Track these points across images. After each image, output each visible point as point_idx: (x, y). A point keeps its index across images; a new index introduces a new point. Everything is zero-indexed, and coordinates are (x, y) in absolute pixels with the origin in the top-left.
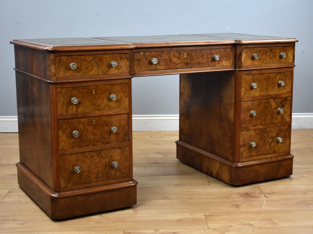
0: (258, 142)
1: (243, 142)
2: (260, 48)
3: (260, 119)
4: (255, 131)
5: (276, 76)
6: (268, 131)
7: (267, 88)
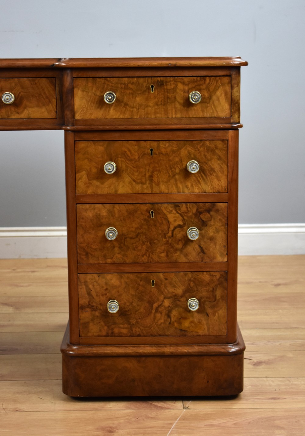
0: (131, 303)
1: (88, 300)
2: (126, 79)
3: (134, 250)
4: (121, 277)
5: (180, 149)
6: (161, 280)
7: (151, 177)
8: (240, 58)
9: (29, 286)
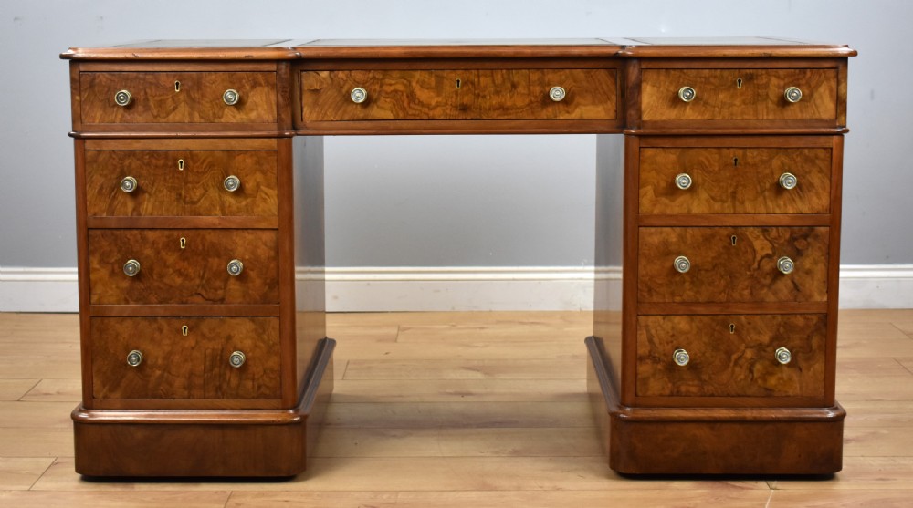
0: (704, 354)
1: (649, 349)
2: (707, 71)
3: (710, 285)
4: (692, 320)
5: (771, 158)
7: (734, 193)
8: (847, 46)
9: (486, 346)
